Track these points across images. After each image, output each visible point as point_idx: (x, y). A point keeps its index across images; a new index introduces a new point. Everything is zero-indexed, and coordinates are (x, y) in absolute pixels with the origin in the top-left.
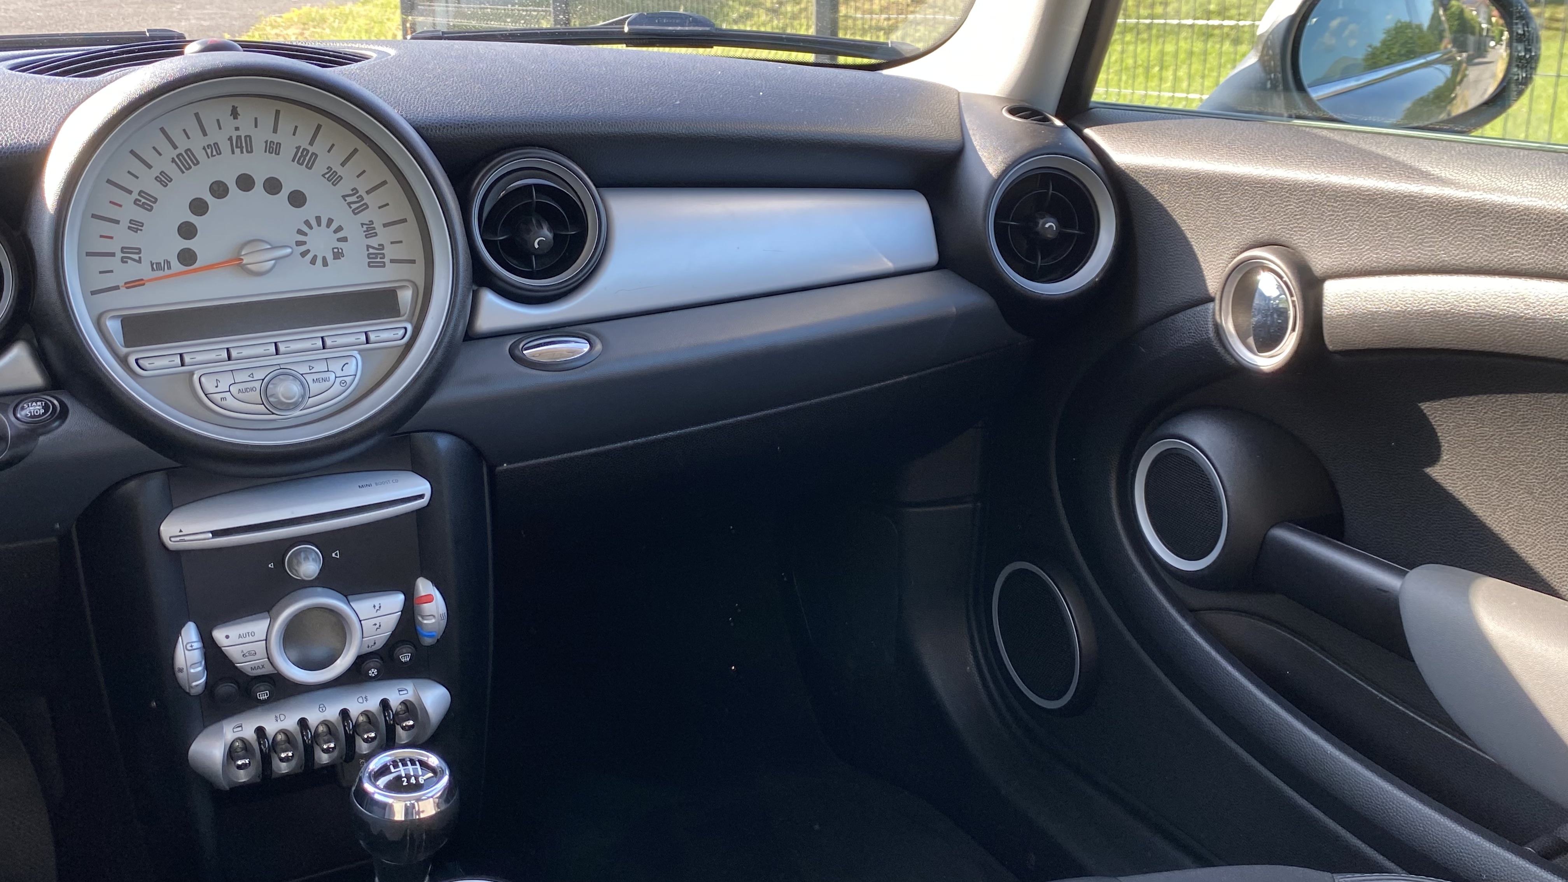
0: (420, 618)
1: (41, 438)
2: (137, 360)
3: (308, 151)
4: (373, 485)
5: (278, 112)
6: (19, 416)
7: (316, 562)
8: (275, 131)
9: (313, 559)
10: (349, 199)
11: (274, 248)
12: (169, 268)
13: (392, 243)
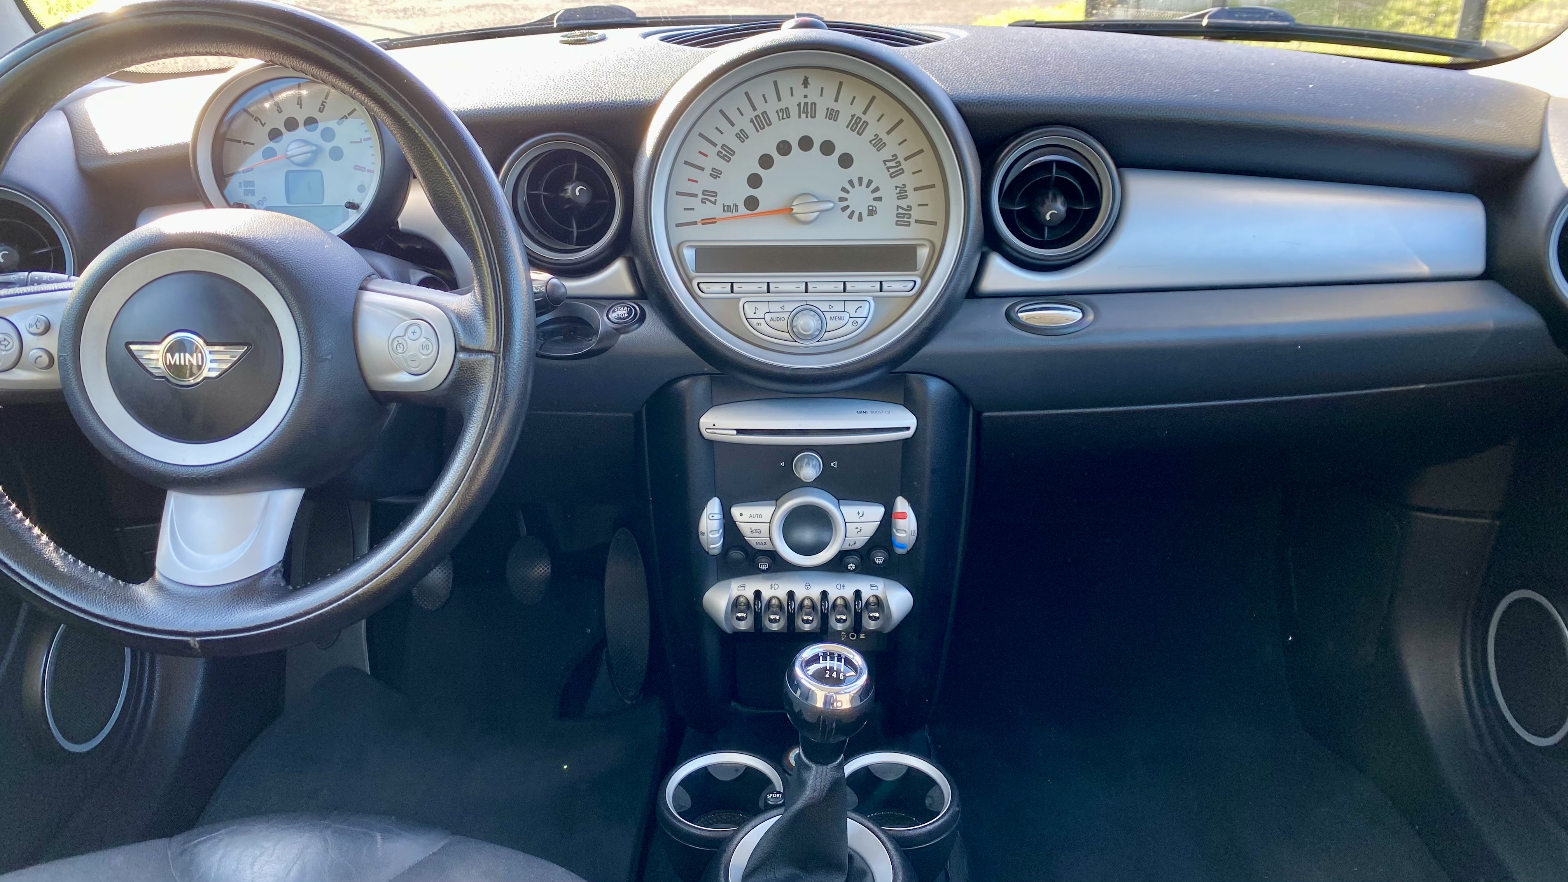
0: (894, 530)
1: (622, 336)
2: (698, 284)
3: (861, 119)
4: (869, 412)
5: (841, 83)
6: (610, 316)
7: (815, 468)
8: (836, 100)
9: (813, 466)
10: (889, 164)
11: (820, 201)
12: (737, 211)
13: (919, 205)
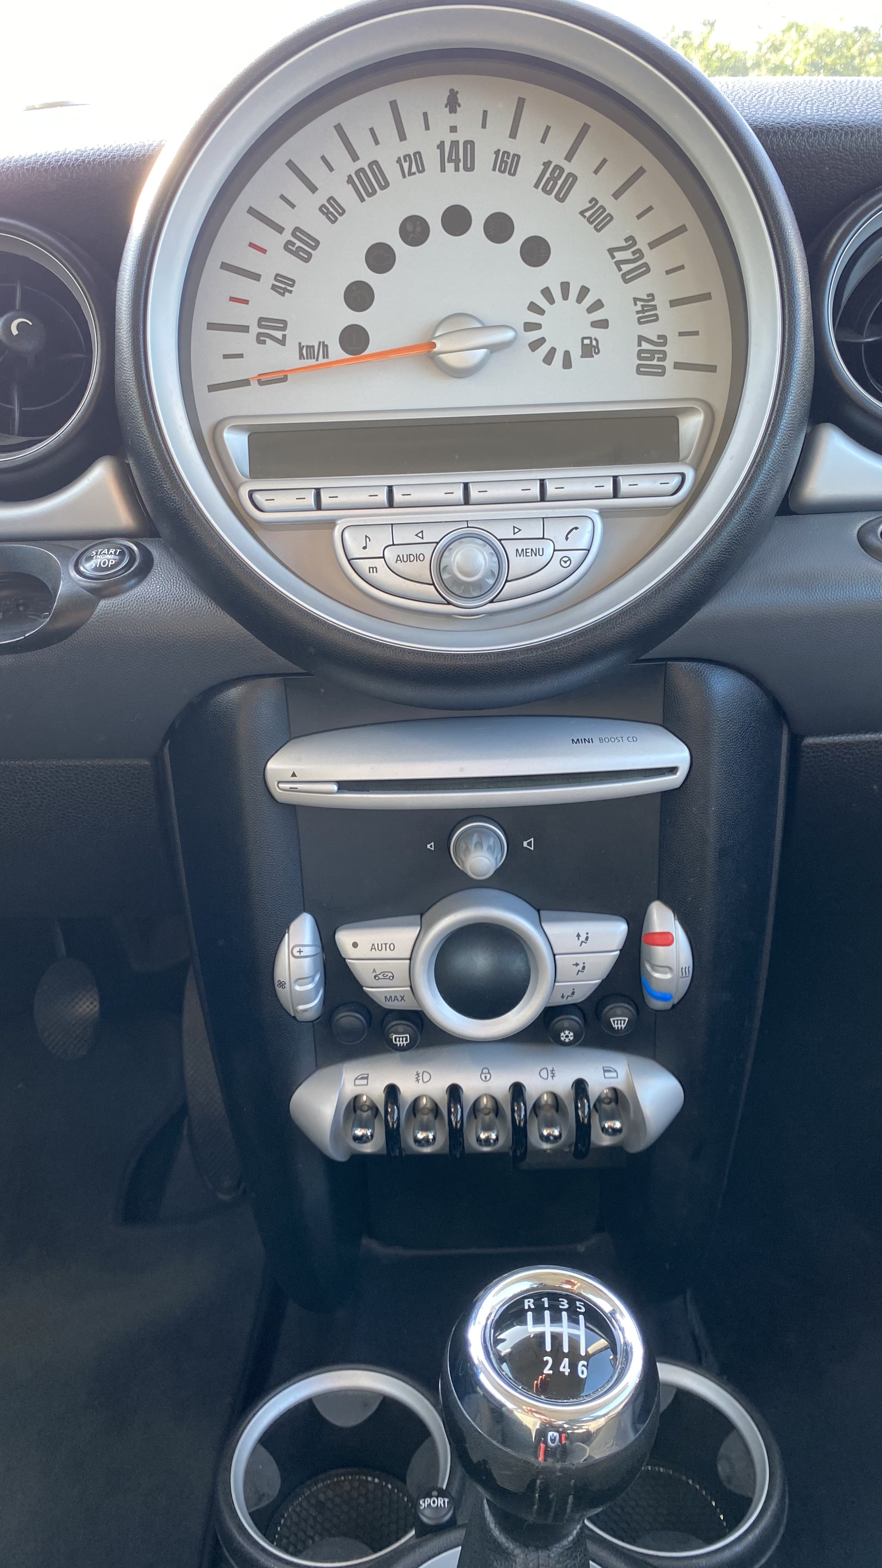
0: (648, 967)
1: (102, 603)
2: (251, 494)
3: (562, 170)
4: (596, 741)
5: (521, 103)
6: (82, 569)
7: (493, 853)
8: (513, 135)
9: (489, 848)
10: (619, 256)
11: (485, 327)
12: (326, 355)
13: (681, 334)
